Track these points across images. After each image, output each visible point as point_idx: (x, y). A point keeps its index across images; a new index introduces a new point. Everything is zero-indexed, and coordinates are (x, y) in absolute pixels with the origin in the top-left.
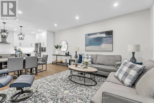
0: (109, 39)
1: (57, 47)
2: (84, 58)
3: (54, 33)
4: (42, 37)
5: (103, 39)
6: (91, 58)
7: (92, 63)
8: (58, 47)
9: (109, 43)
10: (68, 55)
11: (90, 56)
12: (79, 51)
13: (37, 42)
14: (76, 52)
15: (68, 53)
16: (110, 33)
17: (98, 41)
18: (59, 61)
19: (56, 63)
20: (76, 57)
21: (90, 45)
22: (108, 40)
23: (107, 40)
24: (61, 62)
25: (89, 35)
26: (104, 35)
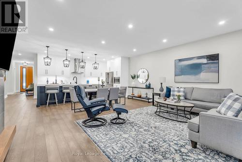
0: (212, 65)
1: (133, 77)
2: (174, 91)
3: (129, 58)
4: (115, 64)
5: (203, 66)
6: (184, 92)
7: (186, 99)
8: (135, 76)
9: (212, 72)
10: (148, 87)
11: (182, 90)
12: (165, 82)
13: (108, 71)
14: (162, 83)
15: (150, 84)
16: (214, 58)
17: (195, 68)
18: (136, 95)
19: (132, 98)
20: (162, 90)
21: (182, 75)
22: (211, 67)
23: (208, 67)
24: (140, 97)
25: (180, 60)
26: (205, 61)
